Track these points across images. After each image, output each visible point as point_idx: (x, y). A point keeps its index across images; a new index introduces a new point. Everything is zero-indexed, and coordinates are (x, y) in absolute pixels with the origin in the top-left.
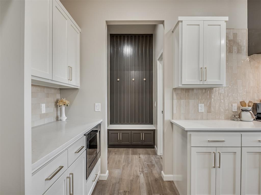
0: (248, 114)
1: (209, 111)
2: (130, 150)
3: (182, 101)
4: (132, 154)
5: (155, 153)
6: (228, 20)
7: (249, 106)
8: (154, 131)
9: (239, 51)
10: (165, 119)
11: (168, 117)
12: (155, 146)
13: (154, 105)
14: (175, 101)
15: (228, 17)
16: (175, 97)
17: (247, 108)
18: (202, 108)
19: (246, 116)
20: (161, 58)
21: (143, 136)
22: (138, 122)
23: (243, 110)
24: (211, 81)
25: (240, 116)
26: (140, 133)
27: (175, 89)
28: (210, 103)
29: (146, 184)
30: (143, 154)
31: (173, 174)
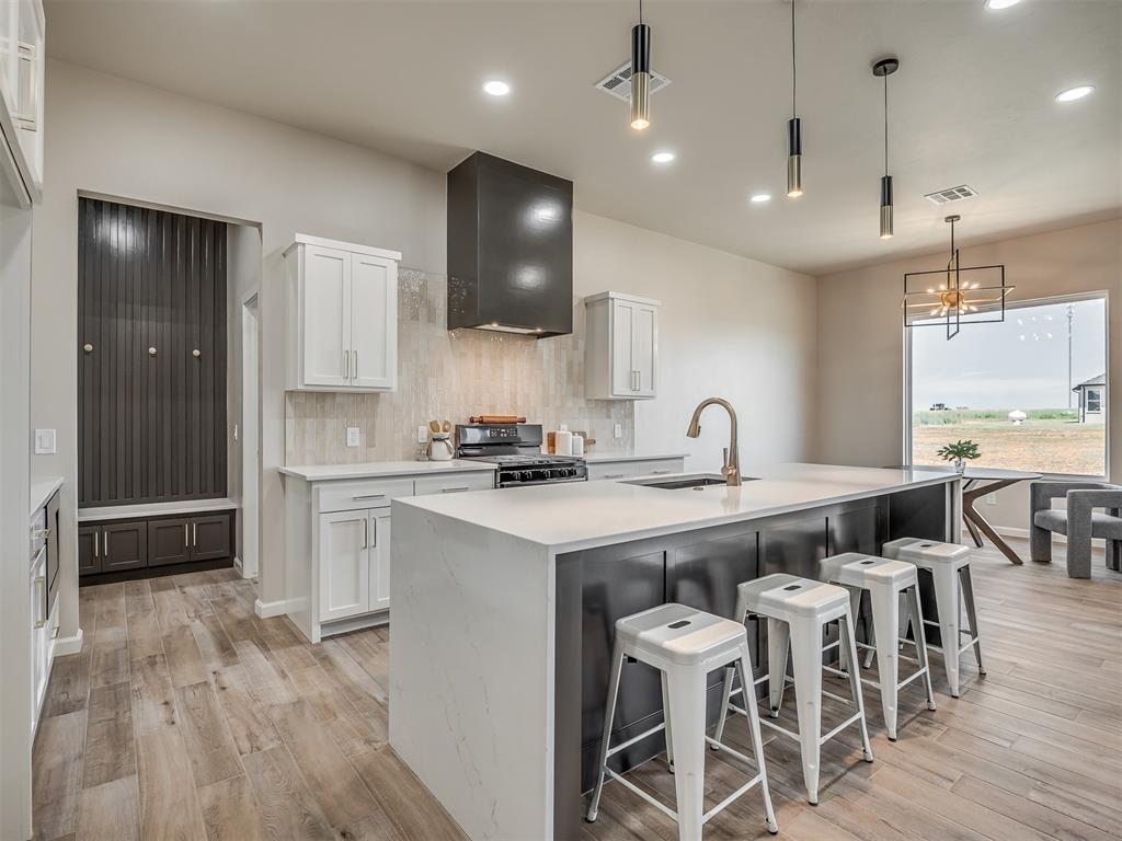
0: (443, 445)
1: (370, 444)
2: (146, 583)
3: (309, 421)
4: (153, 591)
5: (237, 577)
6: (400, 259)
7: (445, 431)
8: (232, 515)
9: (431, 319)
10: (266, 465)
11: (272, 461)
12: (236, 560)
13: (232, 434)
14: (290, 423)
15: (400, 254)
16: (290, 411)
17: (441, 434)
18: (354, 436)
19: (440, 450)
20: (253, 302)
21: (190, 535)
22: (172, 494)
23: (434, 440)
24: (367, 379)
25: (429, 453)
26: (182, 527)
27: (291, 394)
28: (374, 426)
29: (213, 633)
30: (193, 584)
31: (284, 599)
